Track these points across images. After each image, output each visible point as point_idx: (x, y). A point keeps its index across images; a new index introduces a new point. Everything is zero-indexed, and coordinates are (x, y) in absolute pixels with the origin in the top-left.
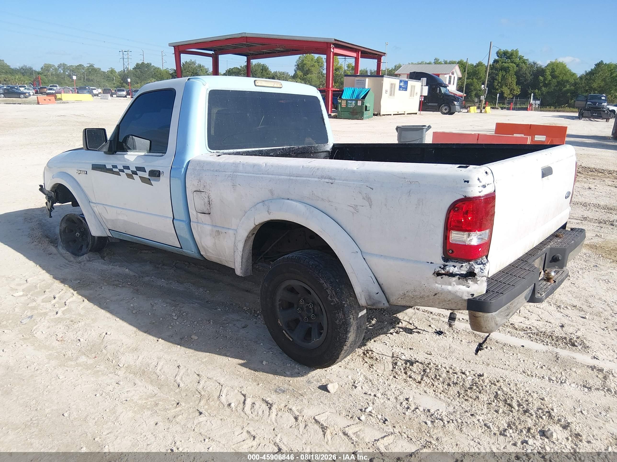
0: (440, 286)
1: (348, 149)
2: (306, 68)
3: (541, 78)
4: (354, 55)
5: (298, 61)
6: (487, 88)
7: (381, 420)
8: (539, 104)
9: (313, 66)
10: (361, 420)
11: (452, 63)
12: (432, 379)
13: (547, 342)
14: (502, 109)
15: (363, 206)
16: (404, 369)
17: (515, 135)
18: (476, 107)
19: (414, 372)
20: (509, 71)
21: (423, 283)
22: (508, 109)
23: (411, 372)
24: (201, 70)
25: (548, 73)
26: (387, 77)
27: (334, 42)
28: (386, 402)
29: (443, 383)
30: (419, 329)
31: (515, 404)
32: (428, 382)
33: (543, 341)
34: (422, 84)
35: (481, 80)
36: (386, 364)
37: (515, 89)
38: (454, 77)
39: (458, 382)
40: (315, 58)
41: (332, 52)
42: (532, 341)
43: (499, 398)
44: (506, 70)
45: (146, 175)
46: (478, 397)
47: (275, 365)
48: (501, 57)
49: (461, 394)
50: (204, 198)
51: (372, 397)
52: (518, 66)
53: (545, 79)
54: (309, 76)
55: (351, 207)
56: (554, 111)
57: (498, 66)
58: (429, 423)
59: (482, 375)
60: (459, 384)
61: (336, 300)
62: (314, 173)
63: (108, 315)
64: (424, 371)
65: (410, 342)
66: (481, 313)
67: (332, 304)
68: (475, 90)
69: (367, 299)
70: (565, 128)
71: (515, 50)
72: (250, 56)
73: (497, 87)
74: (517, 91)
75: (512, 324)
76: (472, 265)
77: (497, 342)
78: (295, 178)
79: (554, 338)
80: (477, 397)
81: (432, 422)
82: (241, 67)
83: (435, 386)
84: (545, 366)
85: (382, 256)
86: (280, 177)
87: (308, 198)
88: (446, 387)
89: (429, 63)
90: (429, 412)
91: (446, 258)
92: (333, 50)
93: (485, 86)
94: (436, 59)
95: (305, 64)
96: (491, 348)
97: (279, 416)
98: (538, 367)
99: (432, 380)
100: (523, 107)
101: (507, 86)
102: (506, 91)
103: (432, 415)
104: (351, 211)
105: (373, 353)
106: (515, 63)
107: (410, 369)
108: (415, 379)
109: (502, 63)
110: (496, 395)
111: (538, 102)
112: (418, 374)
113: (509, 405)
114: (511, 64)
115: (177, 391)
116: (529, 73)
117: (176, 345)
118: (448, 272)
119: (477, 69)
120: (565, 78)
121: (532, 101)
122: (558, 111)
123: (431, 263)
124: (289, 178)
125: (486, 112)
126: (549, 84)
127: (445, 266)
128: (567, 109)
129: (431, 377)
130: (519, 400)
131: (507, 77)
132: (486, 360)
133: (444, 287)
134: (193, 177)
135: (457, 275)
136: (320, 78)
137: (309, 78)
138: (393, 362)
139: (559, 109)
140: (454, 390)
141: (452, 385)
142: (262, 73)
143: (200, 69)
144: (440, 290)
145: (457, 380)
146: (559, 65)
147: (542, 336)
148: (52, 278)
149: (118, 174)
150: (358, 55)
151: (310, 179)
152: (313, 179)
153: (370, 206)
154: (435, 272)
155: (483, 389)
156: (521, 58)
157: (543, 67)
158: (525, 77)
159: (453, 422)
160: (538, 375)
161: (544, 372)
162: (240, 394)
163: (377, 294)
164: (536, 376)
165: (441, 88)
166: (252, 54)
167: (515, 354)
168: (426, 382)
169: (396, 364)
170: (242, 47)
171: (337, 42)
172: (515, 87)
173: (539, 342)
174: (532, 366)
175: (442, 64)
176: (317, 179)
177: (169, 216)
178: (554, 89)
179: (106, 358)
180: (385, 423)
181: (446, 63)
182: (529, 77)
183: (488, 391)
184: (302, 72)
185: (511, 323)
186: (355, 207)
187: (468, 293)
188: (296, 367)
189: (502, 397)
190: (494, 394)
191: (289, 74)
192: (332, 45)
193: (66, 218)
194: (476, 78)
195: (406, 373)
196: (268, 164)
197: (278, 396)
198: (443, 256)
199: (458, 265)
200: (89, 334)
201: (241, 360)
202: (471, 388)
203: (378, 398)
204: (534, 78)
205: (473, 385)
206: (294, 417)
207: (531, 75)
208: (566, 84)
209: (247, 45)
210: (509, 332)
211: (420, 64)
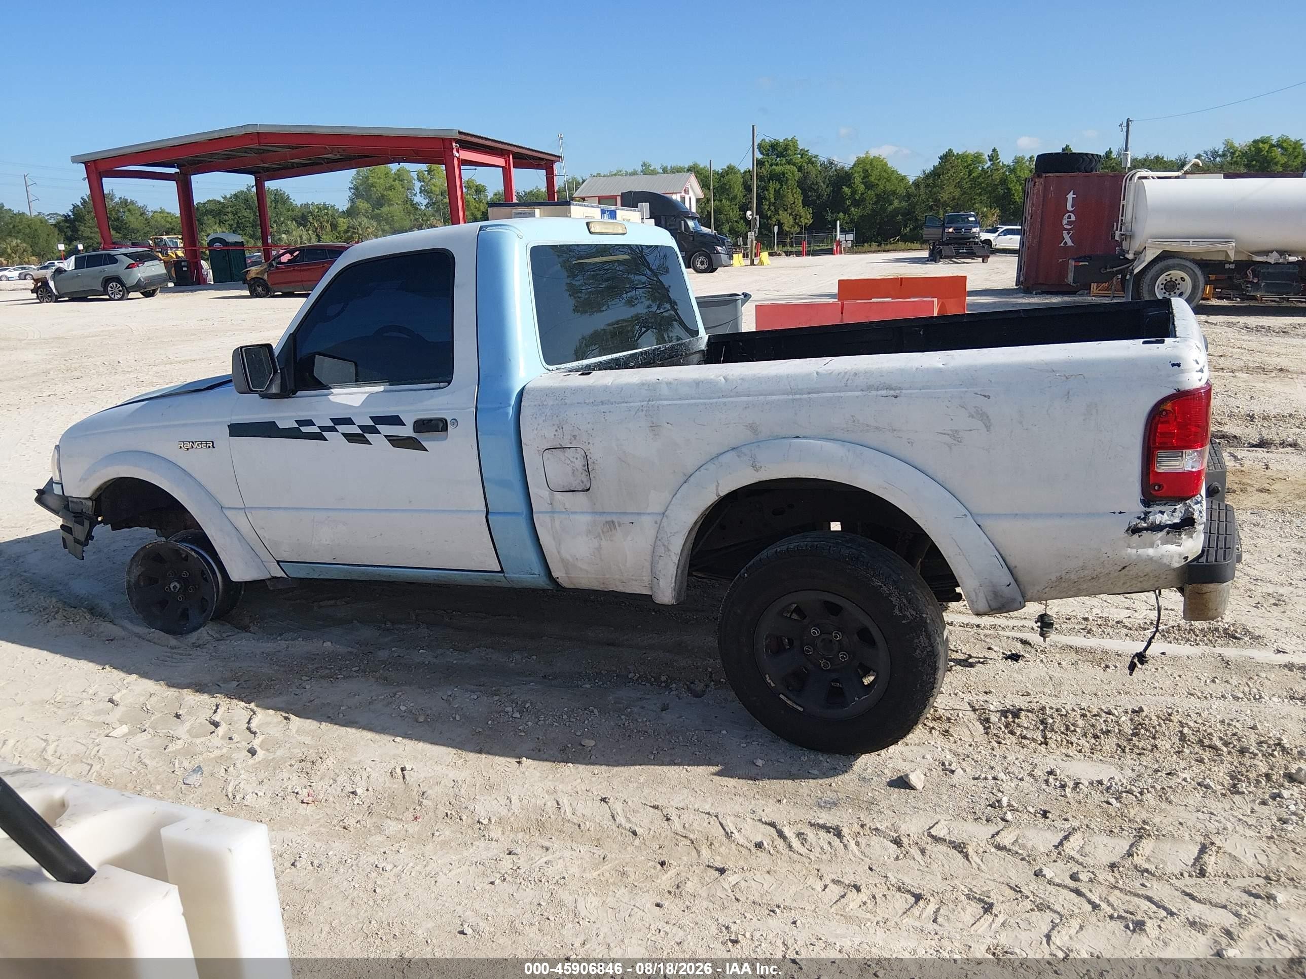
0: (1134, 551)
1: (741, 344)
2: (376, 193)
3: (846, 189)
4: (501, 161)
5: (354, 179)
6: (758, 217)
7: (1037, 815)
8: (852, 241)
9: (391, 188)
10: (1007, 821)
11: (678, 170)
12: (1062, 733)
13: (1196, 640)
14: (787, 255)
15: (971, 430)
16: (1006, 727)
17: (874, 300)
18: (741, 255)
19: (1027, 728)
20: (787, 180)
21: (1104, 551)
22: (799, 254)
23: (1020, 729)
24: (129, 210)
25: (858, 179)
26: (576, 205)
27: (458, 137)
28: (1020, 784)
29: (1085, 735)
30: (976, 658)
31: (1219, 744)
32: (1059, 739)
33: (1189, 640)
34: (642, 214)
35: (737, 201)
36: (970, 725)
37: (803, 214)
38: (690, 199)
39: (1109, 729)
40: (393, 172)
41: (456, 159)
42: (1170, 642)
43: (1189, 740)
44: (780, 178)
45: (407, 431)
46: (1156, 746)
47: (780, 764)
48: (768, 155)
49: (1125, 747)
50: (574, 460)
51: (991, 782)
52: (800, 169)
53: (854, 192)
54: (385, 209)
55: (945, 434)
56: (879, 251)
57: (765, 172)
58: (1113, 801)
59: (1141, 710)
60: (1114, 731)
61: (910, 613)
62: (849, 382)
63: (369, 735)
64: (1043, 722)
65: (977, 681)
66: (1212, 586)
67: (904, 622)
68: (728, 221)
69: (989, 598)
70: (963, 279)
71: (790, 139)
72: (262, 175)
73: (769, 213)
74: (807, 219)
75: (1118, 622)
76: (1190, 506)
77: (1120, 655)
78: (806, 396)
79: (1198, 632)
80: (1152, 746)
81: (1116, 799)
82: (225, 198)
83: (1074, 744)
84: (1216, 678)
85: (1017, 515)
86: (769, 398)
87: (843, 430)
88: (1093, 741)
89: (634, 173)
90: (1102, 784)
91: (1148, 500)
92: (457, 155)
93: (753, 213)
94: (644, 165)
95: (372, 185)
96: (1116, 667)
97: (863, 845)
98: (1208, 682)
99: (1063, 736)
100: (823, 248)
101: (786, 210)
102: (787, 220)
103: (1108, 788)
104: (945, 443)
105: (936, 711)
106: (794, 164)
107: (1018, 724)
108: (1034, 740)
109: (771, 165)
110: (1181, 736)
111: (851, 237)
112: (1033, 730)
113: (1210, 747)
114: (788, 167)
115: (637, 842)
116: (824, 182)
117: (563, 764)
118: (1152, 524)
119: (725, 180)
120: (889, 187)
121: (839, 236)
122: (885, 251)
123: (1121, 513)
124: (791, 397)
125: (761, 263)
126: (863, 200)
127: (1147, 514)
128: (901, 245)
129: (1060, 730)
130: (1222, 735)
131: (785, 193)
132: (1120, 686)
133: (1140, 551)
134: (541, 422)
135: (1167, 526)
136: (409, 213)
137: (387, 215)
138: (980, 719)
139: (888, 247)
140: (1109, 743)
141: (1102, 736)
142: (275, 208)
143: (126, 209)
144: (1135, 558)
145: (1107, 726)
146: (875, 163)
147: (1176, 632)
148: (165, 688)
149: (319, 437)
150: (508, 162)
151: (842, 394)
152: (850, 394)
153: (988, 428)
154: (1130, 527)
155: (1156, 731)
156: (803, 153)
157: (847, 168)
158: (815, 191)
159: (1148, 792)
160: (1215, 694)
161: (1219, 688)
162: (760, 824)
163: (1008, 586)
164: (1211, 697)
165: (687, 220)
166: (268, 170)
167: (1160, 669)
168: (1056, 740)
169: (987, 720)
170: (246, 155)
171: (463, 137)
172: (802, 210)
173: (1183, 642)
174: (1196, 682)
175: (658, 173)
176: (859, 393)
177: (475, 509)
178: (873, 210)
179: (441, 815)
180: (1048, 818)
181: (665, 171)
182: (825, 191)
183: (1167, 733)
184: (368, 202)
185: (1116, 620)
186: (955, 435)
187: (1180, 555)
188: (821, 759)
189: (1193, 738)
190: (1177, 735)
191: (336, 208)
192: (454, 144)
193: (142, 554)
194: (726, 198)
195: (1012, 733)
196: (730, 377)
197: (831, 812)
198: (1142, 498)
199: (1168, 509)
200: (365, 777)
201: (711, 767)
202: (1135, 735)
203: (1002, 780)
204: (833, 191)
205: (1136, 728)
206: (891, 841)
207: (827, 187)
208: (892, 198)
209: (256, 151)
210: (1127, 635)
211: (615, 175)
